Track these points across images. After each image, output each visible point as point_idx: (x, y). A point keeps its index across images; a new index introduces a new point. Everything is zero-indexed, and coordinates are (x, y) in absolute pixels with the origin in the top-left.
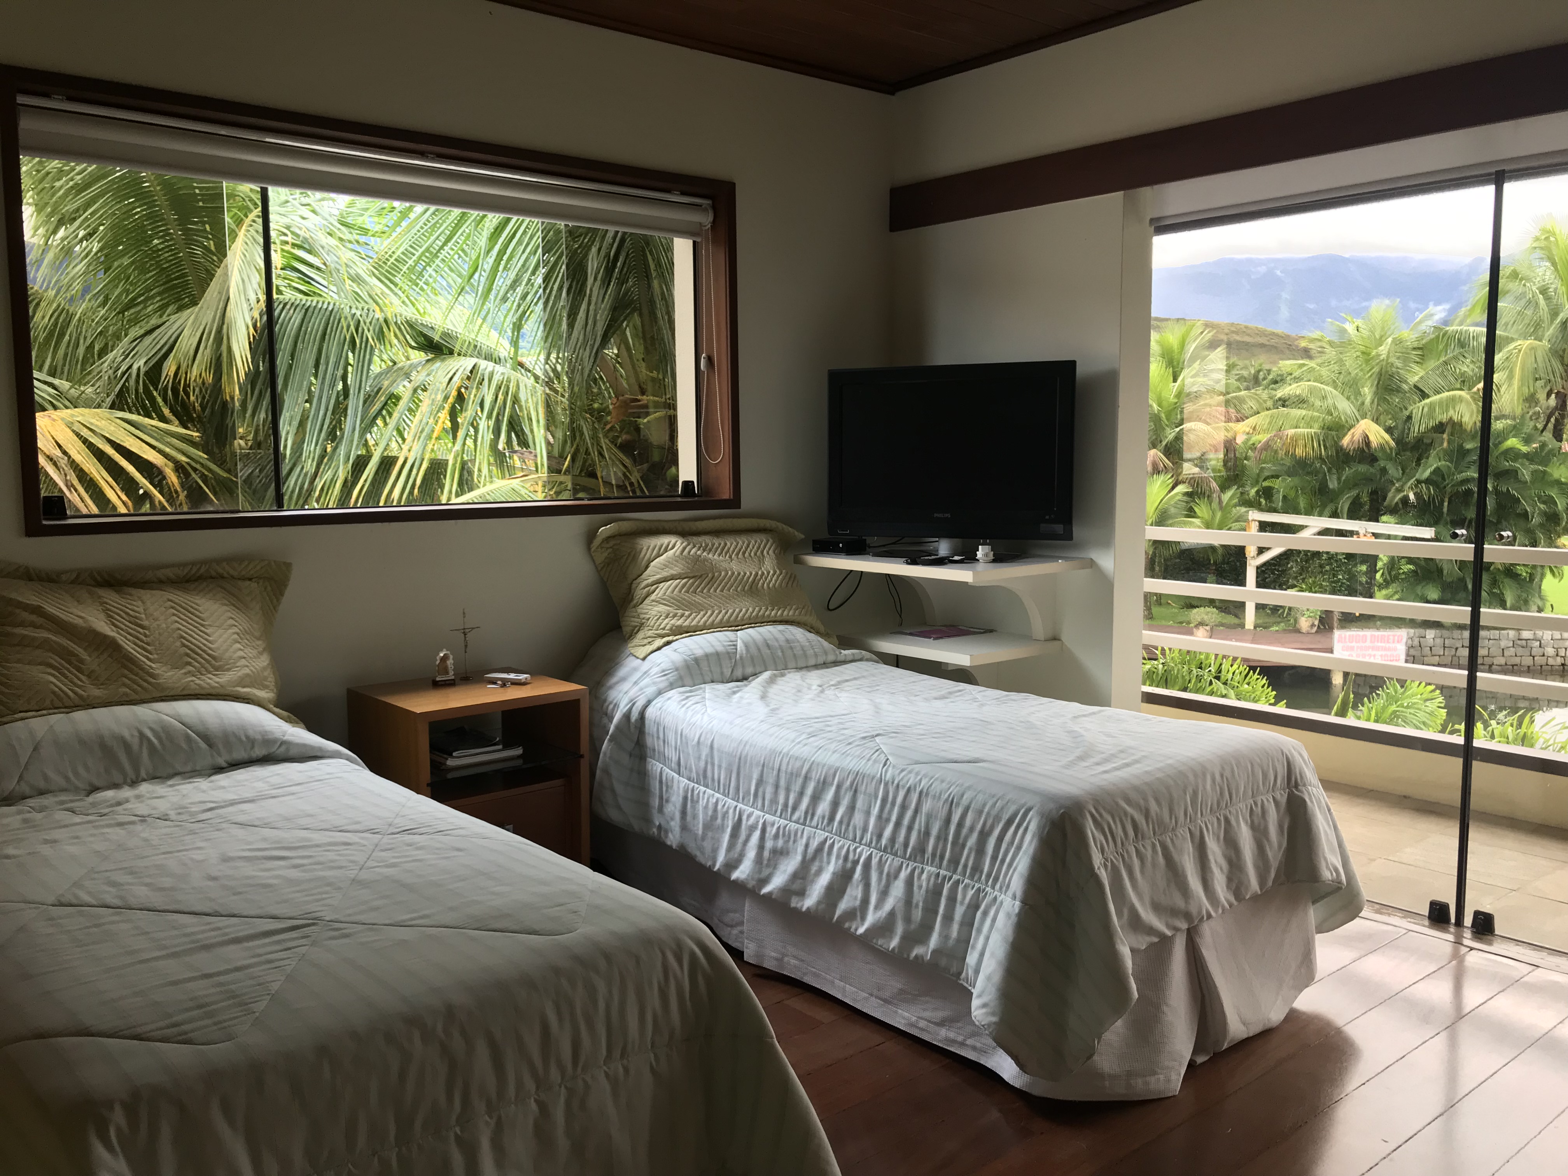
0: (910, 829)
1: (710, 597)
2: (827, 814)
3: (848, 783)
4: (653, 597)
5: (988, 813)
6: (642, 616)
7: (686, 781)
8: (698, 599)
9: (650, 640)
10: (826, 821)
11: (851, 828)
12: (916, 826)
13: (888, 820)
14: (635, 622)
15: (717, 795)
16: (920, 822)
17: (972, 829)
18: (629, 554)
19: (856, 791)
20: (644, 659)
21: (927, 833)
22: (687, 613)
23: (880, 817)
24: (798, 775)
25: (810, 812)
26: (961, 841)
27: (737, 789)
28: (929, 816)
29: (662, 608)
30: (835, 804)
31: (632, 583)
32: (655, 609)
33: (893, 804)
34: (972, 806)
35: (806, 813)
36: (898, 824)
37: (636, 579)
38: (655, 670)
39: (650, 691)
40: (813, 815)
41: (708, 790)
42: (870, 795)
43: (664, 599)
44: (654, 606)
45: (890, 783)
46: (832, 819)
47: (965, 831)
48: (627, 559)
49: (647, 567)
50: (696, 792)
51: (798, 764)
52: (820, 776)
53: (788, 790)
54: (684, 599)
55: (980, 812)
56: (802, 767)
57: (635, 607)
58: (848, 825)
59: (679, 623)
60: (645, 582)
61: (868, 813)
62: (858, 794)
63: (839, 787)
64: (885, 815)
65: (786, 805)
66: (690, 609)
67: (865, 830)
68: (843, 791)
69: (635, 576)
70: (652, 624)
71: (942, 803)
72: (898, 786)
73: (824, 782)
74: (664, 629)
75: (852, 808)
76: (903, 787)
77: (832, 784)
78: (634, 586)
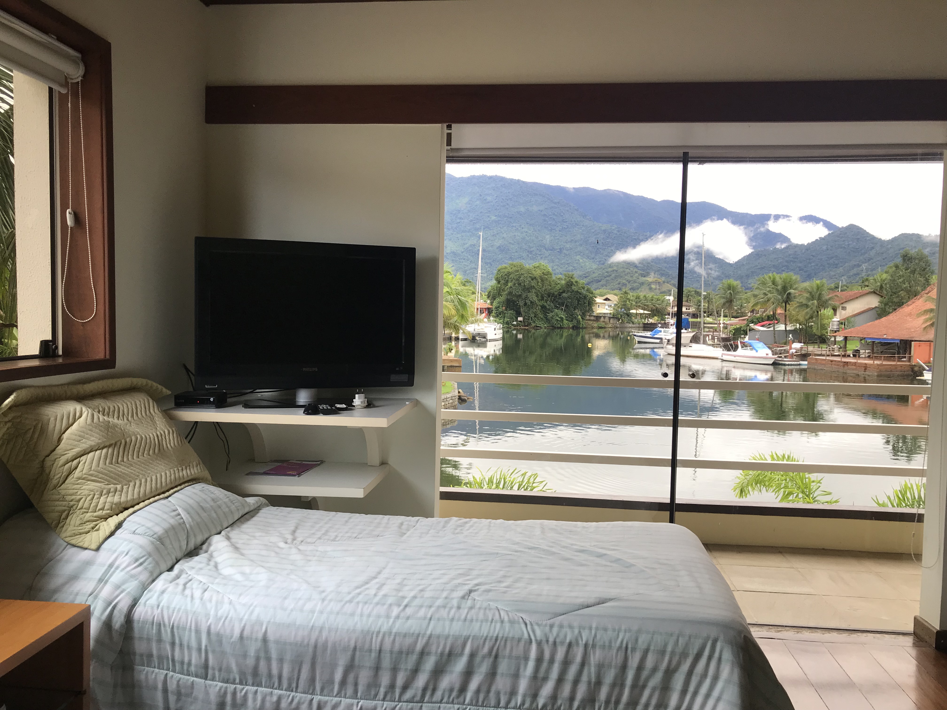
0: (576, 682)
1: (132, 465)
2: (457, 686)
3: (486, 650)
4: (77, 473)
5: (673, 653)
6: (68, 498)
7: (220, 684)
8: (122, 469)
9: (92, 524)
10: (454, 694)
11: (492, 695)
12: (584, 678)
13: (545, 679)
14: (61, 506)
15: (277, 692)
16: (589, 673)
17: (655, 670)
18: (35, 427)
19: (496, 657)
20: (98, 549)
21: (599, 683)
22: (119, 487)
23: (535, 677)
24: (409, 652)
25: (431, 687)
26: (641, 683)
27: (312, 680)
28: (600, 667)
29: (92, 485)
30: (468, 674)
31: (43, 461)
32: (84, 487)
33: (552, 661)
34: (652, 648)
35: (425, 690)
36: (560, 680)
37: (48, 456)
38: (124, 561)
39: (132, 586)
40: (434, 690)
41: (260, 689)
42: (518, 658)
43: (92, 475)
44: (83, 484)
45: (544, 642)
46: (463, 689)
47: (645, 673)
48: (34, 432)
49: (60, 440)
50: (239, 695)
51: (409, 641)
52: (444, 647)
53: (395, 670)
54: (111, 472)
55: (663, 652)
56: (416, 642)
57: (55, 487)
58: (488, 691)
59: (116, 499)
60: (63, 459)
61: (516, 676)
62: (500, 660)
63: (472, 656)
64: (541, 674)
65: (392, 686)
66: (120, 482)
67: (513, 693)
68: (478, 659)
69: (48, 452)
70: (86, 505)
71: (615, 651)
72: (555, 643)
73: (450, 654)
74: (102, 509)
75: (492, 674)
76: (562, 643)
77: (462, 654)
78: (48, 463)
